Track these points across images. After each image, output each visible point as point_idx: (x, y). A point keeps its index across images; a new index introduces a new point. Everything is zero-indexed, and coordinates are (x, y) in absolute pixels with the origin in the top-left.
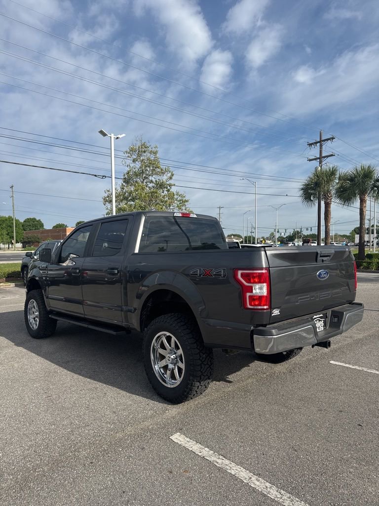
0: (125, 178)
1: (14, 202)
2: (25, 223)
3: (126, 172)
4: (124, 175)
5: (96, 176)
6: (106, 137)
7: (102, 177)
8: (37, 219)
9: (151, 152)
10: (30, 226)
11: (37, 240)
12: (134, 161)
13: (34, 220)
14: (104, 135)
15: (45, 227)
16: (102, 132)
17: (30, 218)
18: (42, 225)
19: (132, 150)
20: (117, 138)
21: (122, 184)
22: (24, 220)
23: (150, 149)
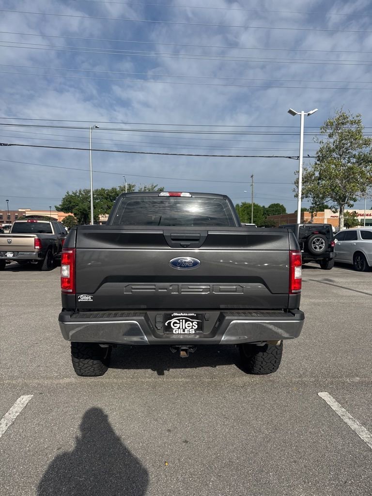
0: (319, 156)
1: (254, 190)
2: (269, 209)
3: (319, 149)
4: (317, 153)
5: (290, 158)
6: (295, 116)
7: (297, 158)
8: (281, 204)
9: (352, 123)
10: (273, 211)
11: (273, 224)
12: (330, 136)
13: (277, 205)
14: (294, 114)
15: (287, 212)
16: (290, 112)
17: (275, 204)
18: (284, 210)
19: (329, 125)
20: (309, 114)
21: (316, 164)
22: (269, 206)
23: (350, 118)
